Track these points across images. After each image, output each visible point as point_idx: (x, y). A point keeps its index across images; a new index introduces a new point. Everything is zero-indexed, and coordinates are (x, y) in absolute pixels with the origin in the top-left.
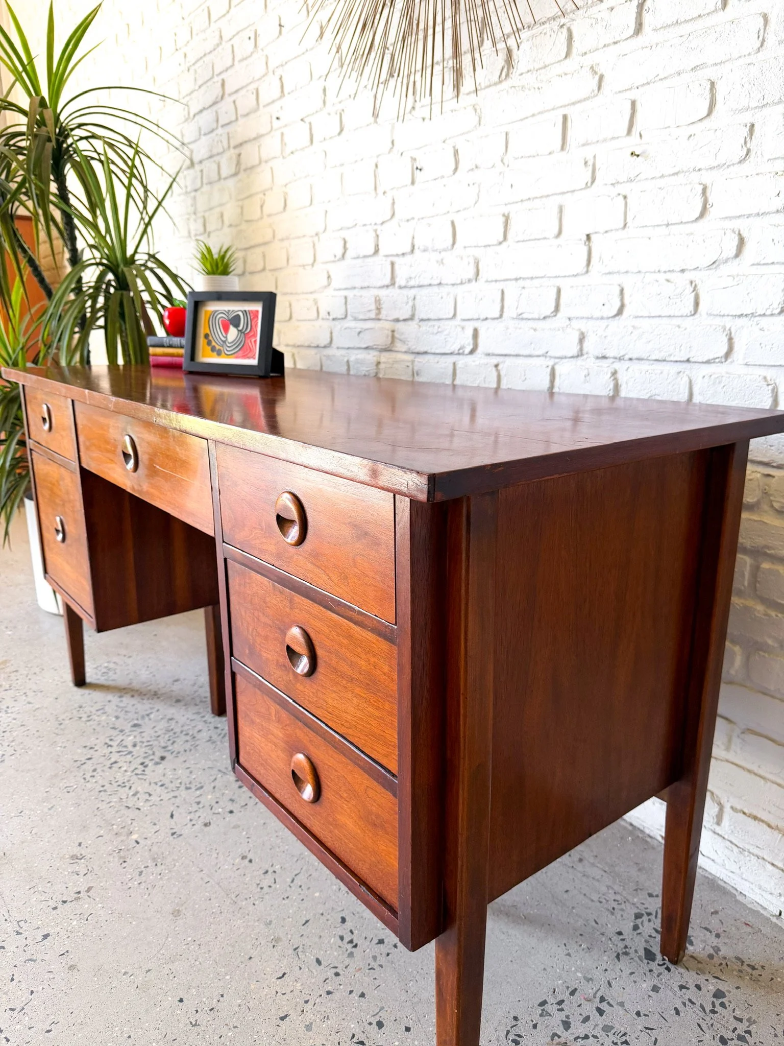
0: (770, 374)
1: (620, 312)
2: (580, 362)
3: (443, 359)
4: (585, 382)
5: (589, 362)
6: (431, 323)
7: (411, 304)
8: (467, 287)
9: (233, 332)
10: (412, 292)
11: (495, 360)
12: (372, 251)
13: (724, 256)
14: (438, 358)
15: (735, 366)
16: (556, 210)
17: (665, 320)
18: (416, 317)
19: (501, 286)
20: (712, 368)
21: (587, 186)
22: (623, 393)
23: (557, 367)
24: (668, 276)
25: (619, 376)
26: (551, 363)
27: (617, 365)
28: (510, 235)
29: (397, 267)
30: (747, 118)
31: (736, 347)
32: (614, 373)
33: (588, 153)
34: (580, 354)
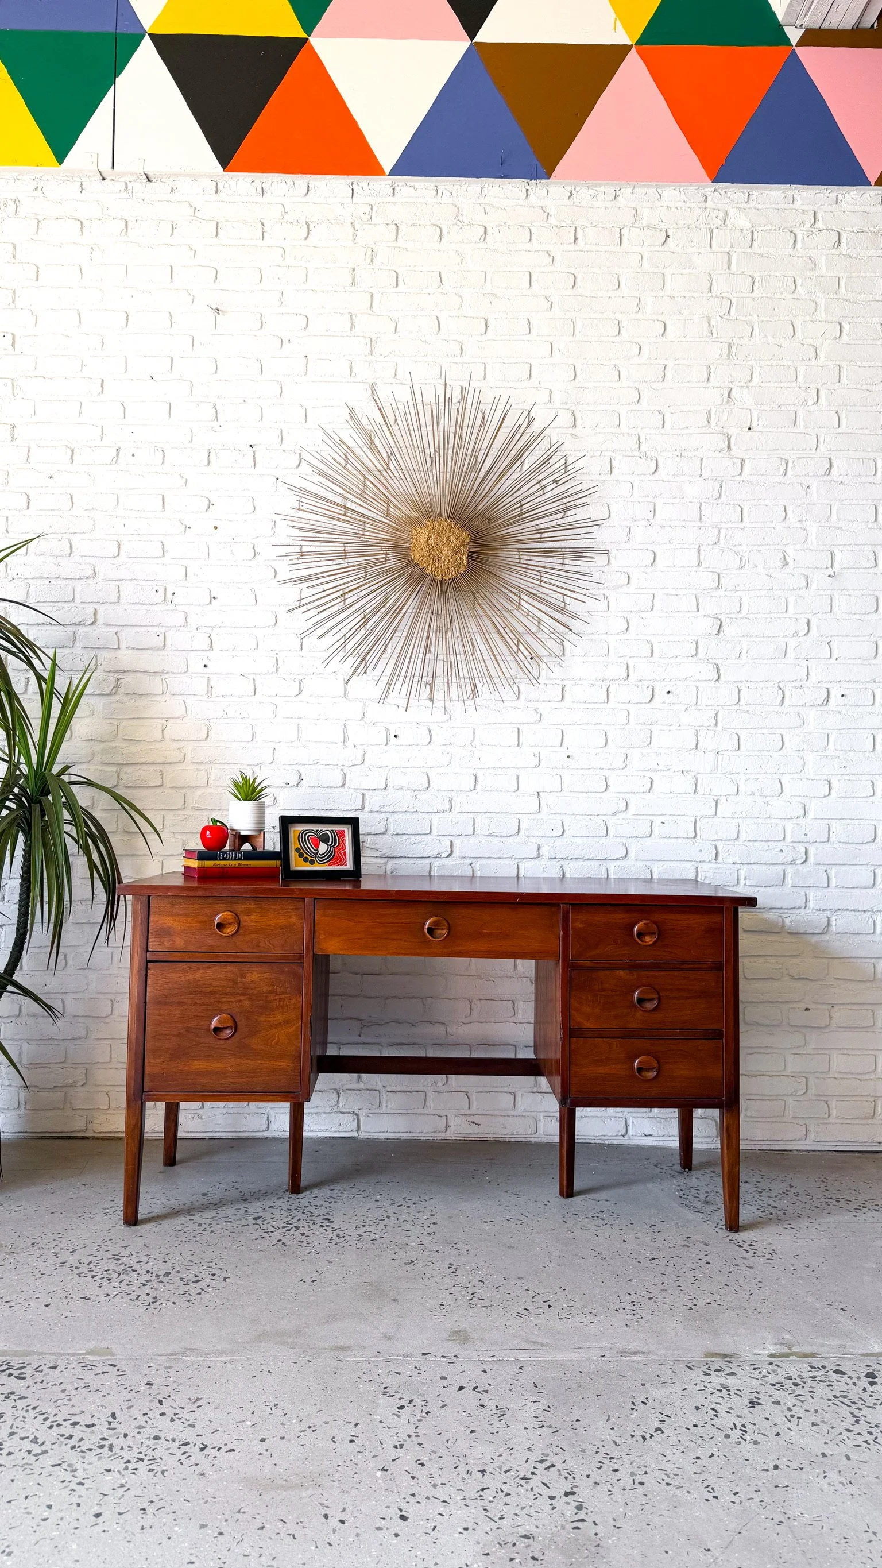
0: (648, 864)
1: (562, 834)
2: (537, 861)
3: (418, 861)
4: (544, 872)
5: (544, 861)
6: (404, 837)
7: (384, 823)
8: (441, 815)
9: (323, 848)
10: (383, 816)
11: (469, 861)
12: (341, 784)
13: (620, 810)
14: (412, 861)
15: (630, 862)
16: (515, 777)
17: (590, 839)
18: (390, 832)
19: (472, 815)
20: (618, 863)
21: (536, 767)
22: (568, 875)
23: (520, 864)
24: (590, 817)
25: (564, 868)
26: (517, 861)
27: (562, 862)
28: (478, 787)
29: (367, 797)
30: (624, 751)
31: (629, 852)
32: (561, 867)
33: (536, 750)
34: (538, 856)
